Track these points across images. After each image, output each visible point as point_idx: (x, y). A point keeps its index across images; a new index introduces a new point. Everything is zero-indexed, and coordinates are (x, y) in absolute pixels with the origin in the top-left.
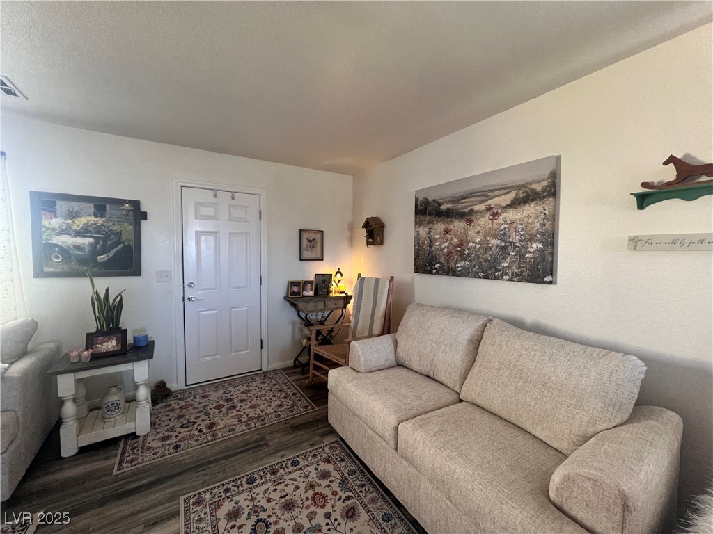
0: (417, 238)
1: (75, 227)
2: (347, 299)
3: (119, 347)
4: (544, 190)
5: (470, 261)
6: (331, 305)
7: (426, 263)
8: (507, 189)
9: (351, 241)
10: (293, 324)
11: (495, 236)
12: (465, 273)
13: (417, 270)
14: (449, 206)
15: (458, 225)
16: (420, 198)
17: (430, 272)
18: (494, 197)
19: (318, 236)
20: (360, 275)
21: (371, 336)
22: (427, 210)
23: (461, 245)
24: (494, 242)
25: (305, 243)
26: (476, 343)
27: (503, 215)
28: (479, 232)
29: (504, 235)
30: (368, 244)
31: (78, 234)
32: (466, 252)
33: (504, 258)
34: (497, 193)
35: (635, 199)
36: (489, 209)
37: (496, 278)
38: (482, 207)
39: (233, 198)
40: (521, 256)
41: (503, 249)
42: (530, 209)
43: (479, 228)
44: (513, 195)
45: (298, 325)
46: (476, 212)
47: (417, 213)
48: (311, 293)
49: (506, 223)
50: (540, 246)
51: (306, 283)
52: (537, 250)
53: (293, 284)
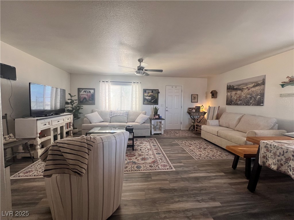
0: (227, 96)
1: (149, 95)
2: (205, 113)
3: (158, 117)
4: (261, 83)
5: (242, 101)
6: (200, 114)
7: (230, 102)
8: (252, 83)
9: (207, 97)
10: (189, 119)
11: (249, 95)
12: (241, 104)
13: (227, 104)
14: (237, 87)
15: (239, 92)
16: (229, 85)
17: (231, 105)
18: (249, 85)
19: (196, 96)
20: (209, 106)
21: (212, 119)
22: (230, 88)
23: (240, 97)
24: (248, 96)
25: (193, 98)
26: (240, 119)
27: (251, 89)
28: (244, 94)
29: (251, 94)
30: (212, 98)
31: (149, 96)
32: (241, 99)
33: (251, 100)
34: (250, 84)
35: (281, 86)
36: (247, 88)
37: (249, 105)
38: (246, 87)
39: (176, 87)
40: (255, 99)
41: (251, 98)
42: (258, 88)
43: (244, 93)
44: (254, 84)
45: (190, 120)
46: (244, 89)
47: (227, 89)
48: (194, 111)
49: (252, 91)
50: (260, 97)
51: (193, 108)
52: (259, 97)
53: (190, 108)
